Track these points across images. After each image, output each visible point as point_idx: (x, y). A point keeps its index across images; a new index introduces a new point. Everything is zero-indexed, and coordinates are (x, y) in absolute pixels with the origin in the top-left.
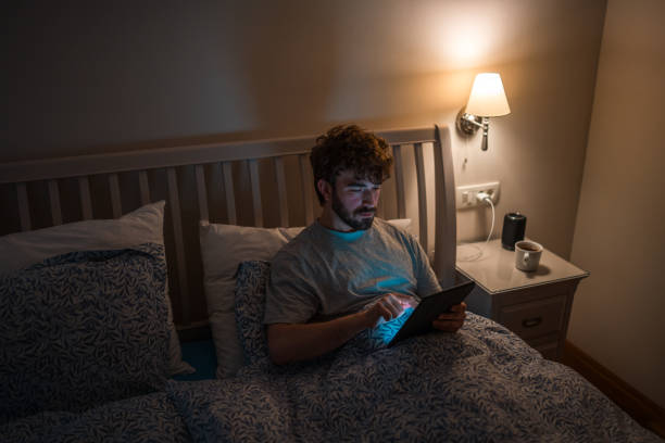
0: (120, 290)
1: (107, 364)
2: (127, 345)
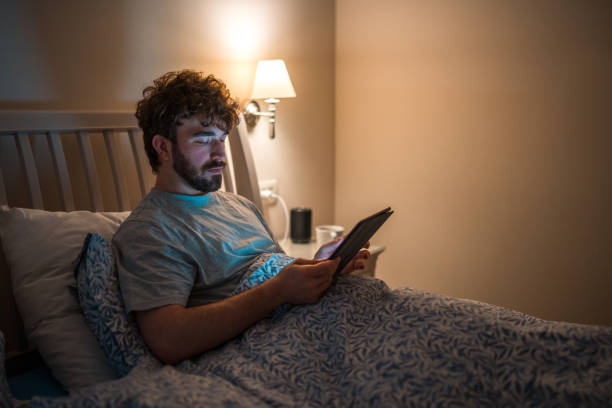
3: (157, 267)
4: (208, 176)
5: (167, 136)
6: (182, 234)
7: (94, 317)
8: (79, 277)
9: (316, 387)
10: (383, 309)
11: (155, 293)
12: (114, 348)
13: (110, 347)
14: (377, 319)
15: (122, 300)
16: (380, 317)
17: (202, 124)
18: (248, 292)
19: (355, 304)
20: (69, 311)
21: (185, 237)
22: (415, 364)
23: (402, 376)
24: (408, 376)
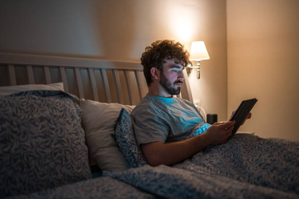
0: (62, 113)
1: (60, 162)
2: (71, 150)
3: (152, 125)
4: (176, 87)
5: (158, 68)
6: (163, 113)
7: (124, 146)
8: (116, 130)
9: (230, 174)
10: (259, 144)
11: (151, 136)
12: (133, 160)
13: (131, 160)
14: (257, 148)
15: (136, 139)
16: (258, 147)
17: (175, 62)
18: (194, 138)
19: (245, 142)
20: (111, 145)
21: (164, 114)
22: (278, 163)
23: (272, 168)
24: (275, 168)
